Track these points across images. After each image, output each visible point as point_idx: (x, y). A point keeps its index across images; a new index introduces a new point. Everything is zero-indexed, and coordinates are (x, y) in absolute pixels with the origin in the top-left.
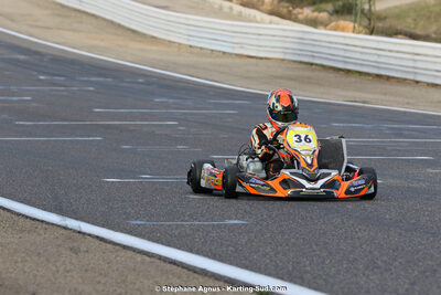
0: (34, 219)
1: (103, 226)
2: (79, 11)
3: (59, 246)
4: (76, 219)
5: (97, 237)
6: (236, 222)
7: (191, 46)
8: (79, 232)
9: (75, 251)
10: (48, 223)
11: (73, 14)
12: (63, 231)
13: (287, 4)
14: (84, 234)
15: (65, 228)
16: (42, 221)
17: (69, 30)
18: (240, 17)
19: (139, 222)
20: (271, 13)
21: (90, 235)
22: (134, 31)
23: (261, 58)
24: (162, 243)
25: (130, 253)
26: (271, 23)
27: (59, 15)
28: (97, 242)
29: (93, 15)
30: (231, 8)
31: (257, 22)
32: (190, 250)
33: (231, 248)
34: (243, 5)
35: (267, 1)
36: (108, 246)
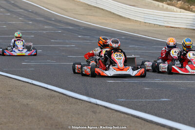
0: (76, 99)
1: (107, 101)
2: (96, 7)
3: (88, 110)
4: (95, 98)
5: (104, 106)
6: (166, 100)
7: (145, 23)
8: (96, 104)
9: (95, 112)
10: (82, 100)
11: (93, 9)
12: (90, 104)
13: (187, 4)
14: (98, 105)
15: (90, 102)
16: (80, 99)
17: (91, 16)
18: (167, 10)
19: (122, 100)
20: (181, 8)
21: (101, 105)
22: (120, 16)
23: (176, 28)
24: (133, 109)
25: (119, 113)
26: (180, 12)
27: (87, 9)
28: (104, 109)
29: (102, 9)
30: (163, 6)
31: (174, 12)
32: (145, 112)
33: (163, 111)
34: (168, 4)
35: (179, 2)
36: (110, 110)
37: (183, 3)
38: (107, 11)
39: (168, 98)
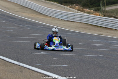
0: (11, 63)
1: (29, 65)
2: (26, 7)
3: (17, 70)
4: (23, 63)
5: (28, 68)
6: (65, 65)
7: (56, 18)
8: (23, 67)
9: (22, 72)
10: (15, 64)
12: (19, 66)
13: (82, 8)
14: (24, 67)
15: (19, 65)
16: (13, 63)
17: (24, 13)
18: (69, 11)
19: (39, 65)
20: (78, 10)
21: (26, 68)
22: (41, 13)
23: (75, 22)
24: (45, 71)
25: (36, 73)
26: (77, 12)
27: (21, 8)
28: (28, 70)
29: (30, 9)
30: (67, 8)
31: (74, 12)
32: (52, 73)
33: (63, 73)
34: (70, 7)
35: (77, 6)
36: (31, 71)
37: (79, 7)
38: (33, 10)
39: (67, 65)
